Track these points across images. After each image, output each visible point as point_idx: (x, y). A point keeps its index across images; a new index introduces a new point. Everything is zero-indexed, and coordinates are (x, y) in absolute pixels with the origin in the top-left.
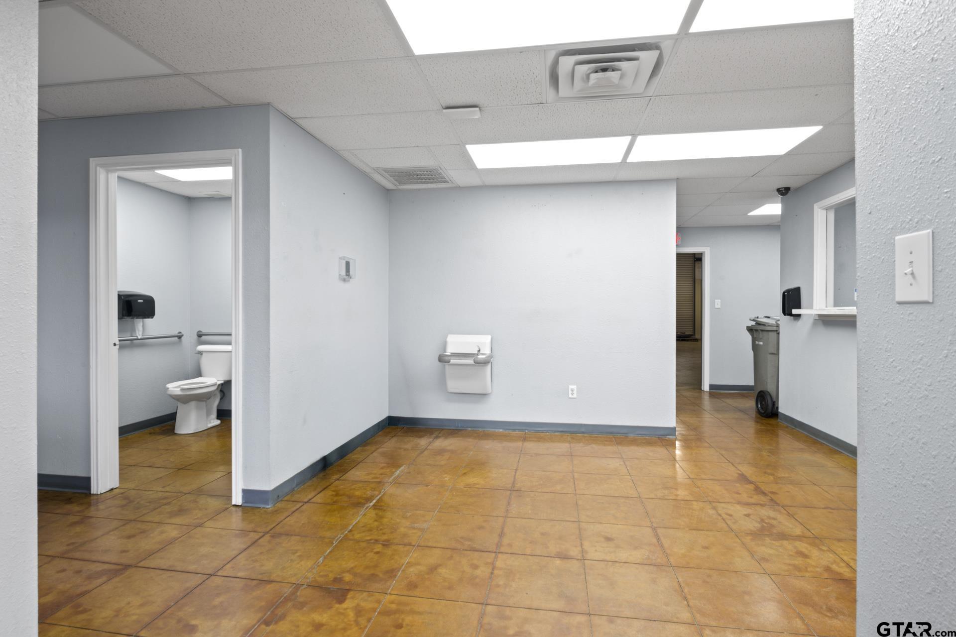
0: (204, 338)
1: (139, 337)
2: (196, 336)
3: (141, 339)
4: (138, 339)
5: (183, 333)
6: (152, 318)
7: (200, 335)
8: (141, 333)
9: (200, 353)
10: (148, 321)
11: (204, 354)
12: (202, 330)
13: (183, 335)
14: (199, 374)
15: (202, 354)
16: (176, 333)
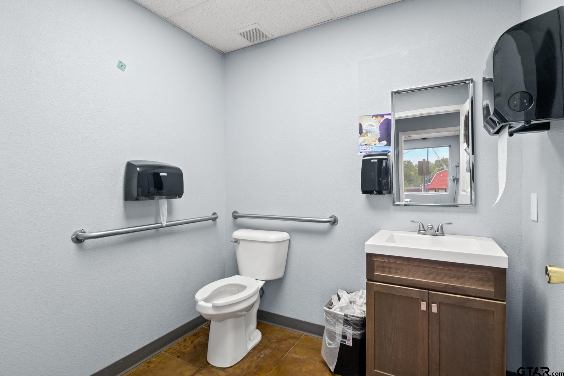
0: (239, 220)
1: (165, 224)
2: (232, 217)
3: (167, 226)
4: (163, 227)
5: (218, 214)
6: (180, 197)
7: (236, 216)
8: (165, 219)
9: (237, 241)
10: (176, 201)
11: (241, 243)
12: (237, 210)
13: (217, 217)
14: (236, 271)
15: (238, 243)
16: (209, 214)
